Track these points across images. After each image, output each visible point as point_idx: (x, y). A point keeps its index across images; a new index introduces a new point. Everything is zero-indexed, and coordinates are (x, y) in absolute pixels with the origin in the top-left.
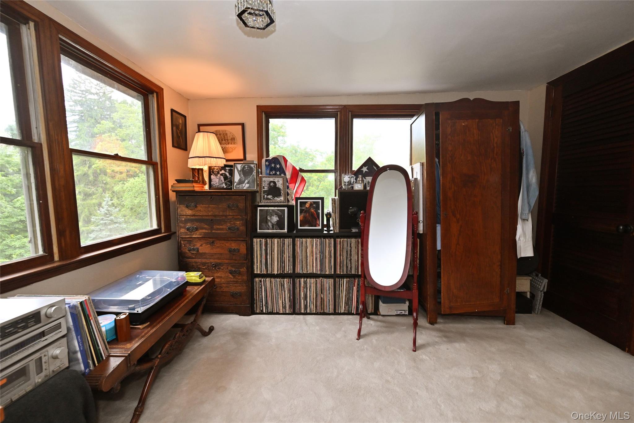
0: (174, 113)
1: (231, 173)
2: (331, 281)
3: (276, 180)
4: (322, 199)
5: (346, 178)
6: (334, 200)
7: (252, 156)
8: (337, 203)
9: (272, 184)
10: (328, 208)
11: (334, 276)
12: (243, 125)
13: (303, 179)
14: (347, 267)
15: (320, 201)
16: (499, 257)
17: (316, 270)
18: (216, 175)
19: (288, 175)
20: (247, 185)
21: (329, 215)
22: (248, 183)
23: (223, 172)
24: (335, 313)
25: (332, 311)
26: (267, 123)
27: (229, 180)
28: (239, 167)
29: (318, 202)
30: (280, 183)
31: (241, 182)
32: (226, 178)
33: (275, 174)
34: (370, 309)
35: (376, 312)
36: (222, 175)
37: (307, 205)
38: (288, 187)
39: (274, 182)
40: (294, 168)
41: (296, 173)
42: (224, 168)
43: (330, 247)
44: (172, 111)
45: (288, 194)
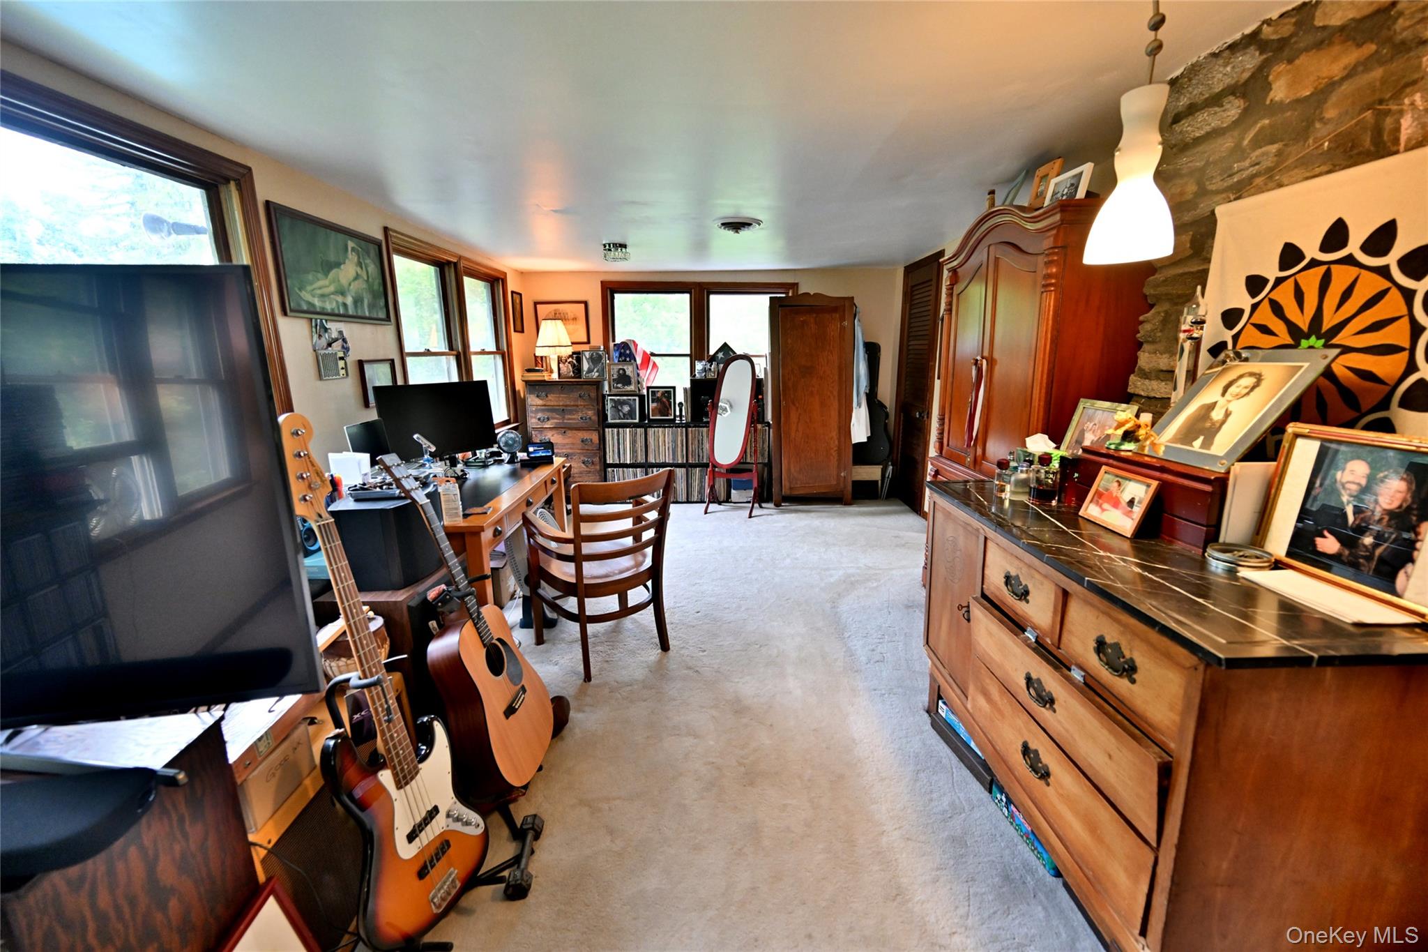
0: (514, 295)
1: (579, 360)
2: (683, 470)
3: (625, 368)
4: (674, 388)
5: (699, 366)
6: (685, 390)
7: (597, 339)
8: (689, 392)
9: (621, 372)
10: (680, 397)
11: (687, 466)
12: (586, 303)
13: (655, 364)
14: (699, 456)
15: (672, 390)
16: (837, 442)
17: (669, 460)
18: (564, 363)
19: (639, 361)
20: (597, 374)
21: (681, 404)
22: (597, 371)
23: (570, 359)
24: (688, 502)
25: (684, 500)
26: (613, 298)
27: (577, 369)
28: (587, 354)
29: (669, 392)
30: (629, 370)
31: (590, 371)
32: (574, 366)
33: (625, 360)
34: (722, 497)
35: (728, 499)
36: (569, 363)
37: (659, 395)
38: (638, 375)
39: (624, 370)
40: (645, 353)
41: (647, 358)
42: (571, 356)
43: (682, 436)
44: (513, 292)
45: (639, 383)
